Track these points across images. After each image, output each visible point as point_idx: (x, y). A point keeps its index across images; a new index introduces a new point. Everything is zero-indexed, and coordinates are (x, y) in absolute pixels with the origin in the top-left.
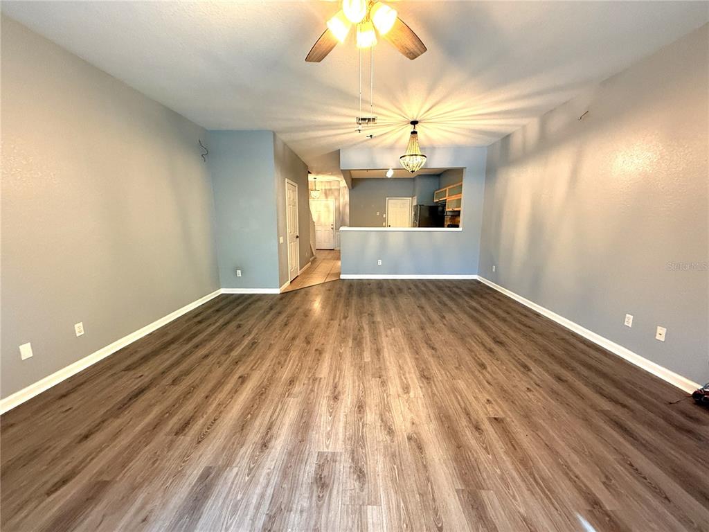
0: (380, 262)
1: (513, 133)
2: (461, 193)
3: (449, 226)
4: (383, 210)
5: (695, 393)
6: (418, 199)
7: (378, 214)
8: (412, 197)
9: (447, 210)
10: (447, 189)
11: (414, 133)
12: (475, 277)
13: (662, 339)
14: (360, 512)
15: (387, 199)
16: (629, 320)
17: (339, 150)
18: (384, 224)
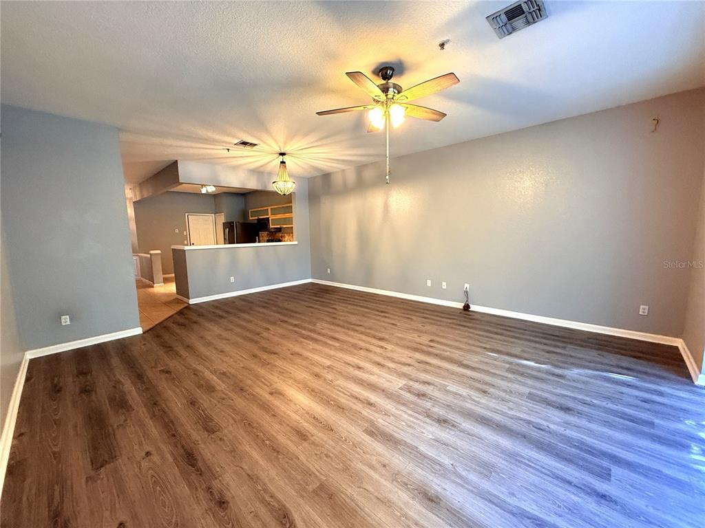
0: (232, 279)
1: (333, 173)
2: (292, 212)
3: (268, 241)
4: (184, 227)
5: (464, 307)
6: (226, 217)
7: (177, 231)
8: (215, 214)
9: (271, 227)
10: (269, 208)
11: (283, 162)
12: (310, 280)
13: (444, 287)
14: (448, 391)
15: (186, 214)
16: (429, 283)
17: (177, 161)
18: (186, 242)
